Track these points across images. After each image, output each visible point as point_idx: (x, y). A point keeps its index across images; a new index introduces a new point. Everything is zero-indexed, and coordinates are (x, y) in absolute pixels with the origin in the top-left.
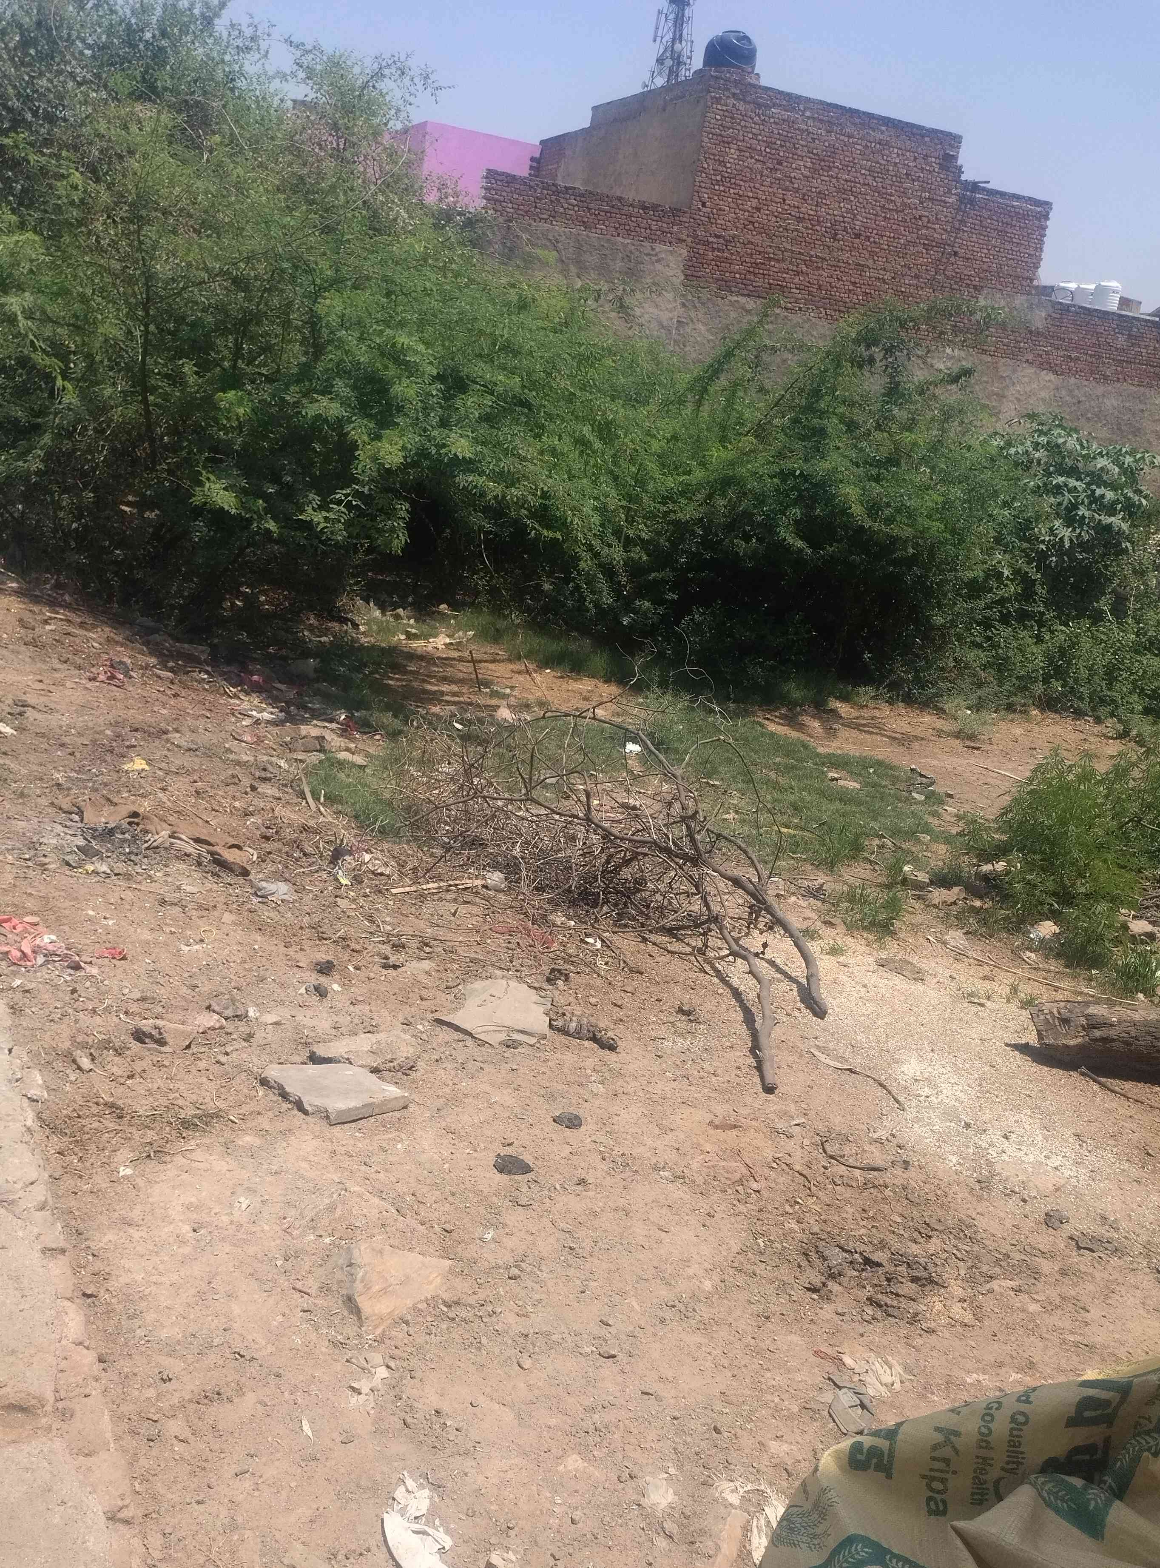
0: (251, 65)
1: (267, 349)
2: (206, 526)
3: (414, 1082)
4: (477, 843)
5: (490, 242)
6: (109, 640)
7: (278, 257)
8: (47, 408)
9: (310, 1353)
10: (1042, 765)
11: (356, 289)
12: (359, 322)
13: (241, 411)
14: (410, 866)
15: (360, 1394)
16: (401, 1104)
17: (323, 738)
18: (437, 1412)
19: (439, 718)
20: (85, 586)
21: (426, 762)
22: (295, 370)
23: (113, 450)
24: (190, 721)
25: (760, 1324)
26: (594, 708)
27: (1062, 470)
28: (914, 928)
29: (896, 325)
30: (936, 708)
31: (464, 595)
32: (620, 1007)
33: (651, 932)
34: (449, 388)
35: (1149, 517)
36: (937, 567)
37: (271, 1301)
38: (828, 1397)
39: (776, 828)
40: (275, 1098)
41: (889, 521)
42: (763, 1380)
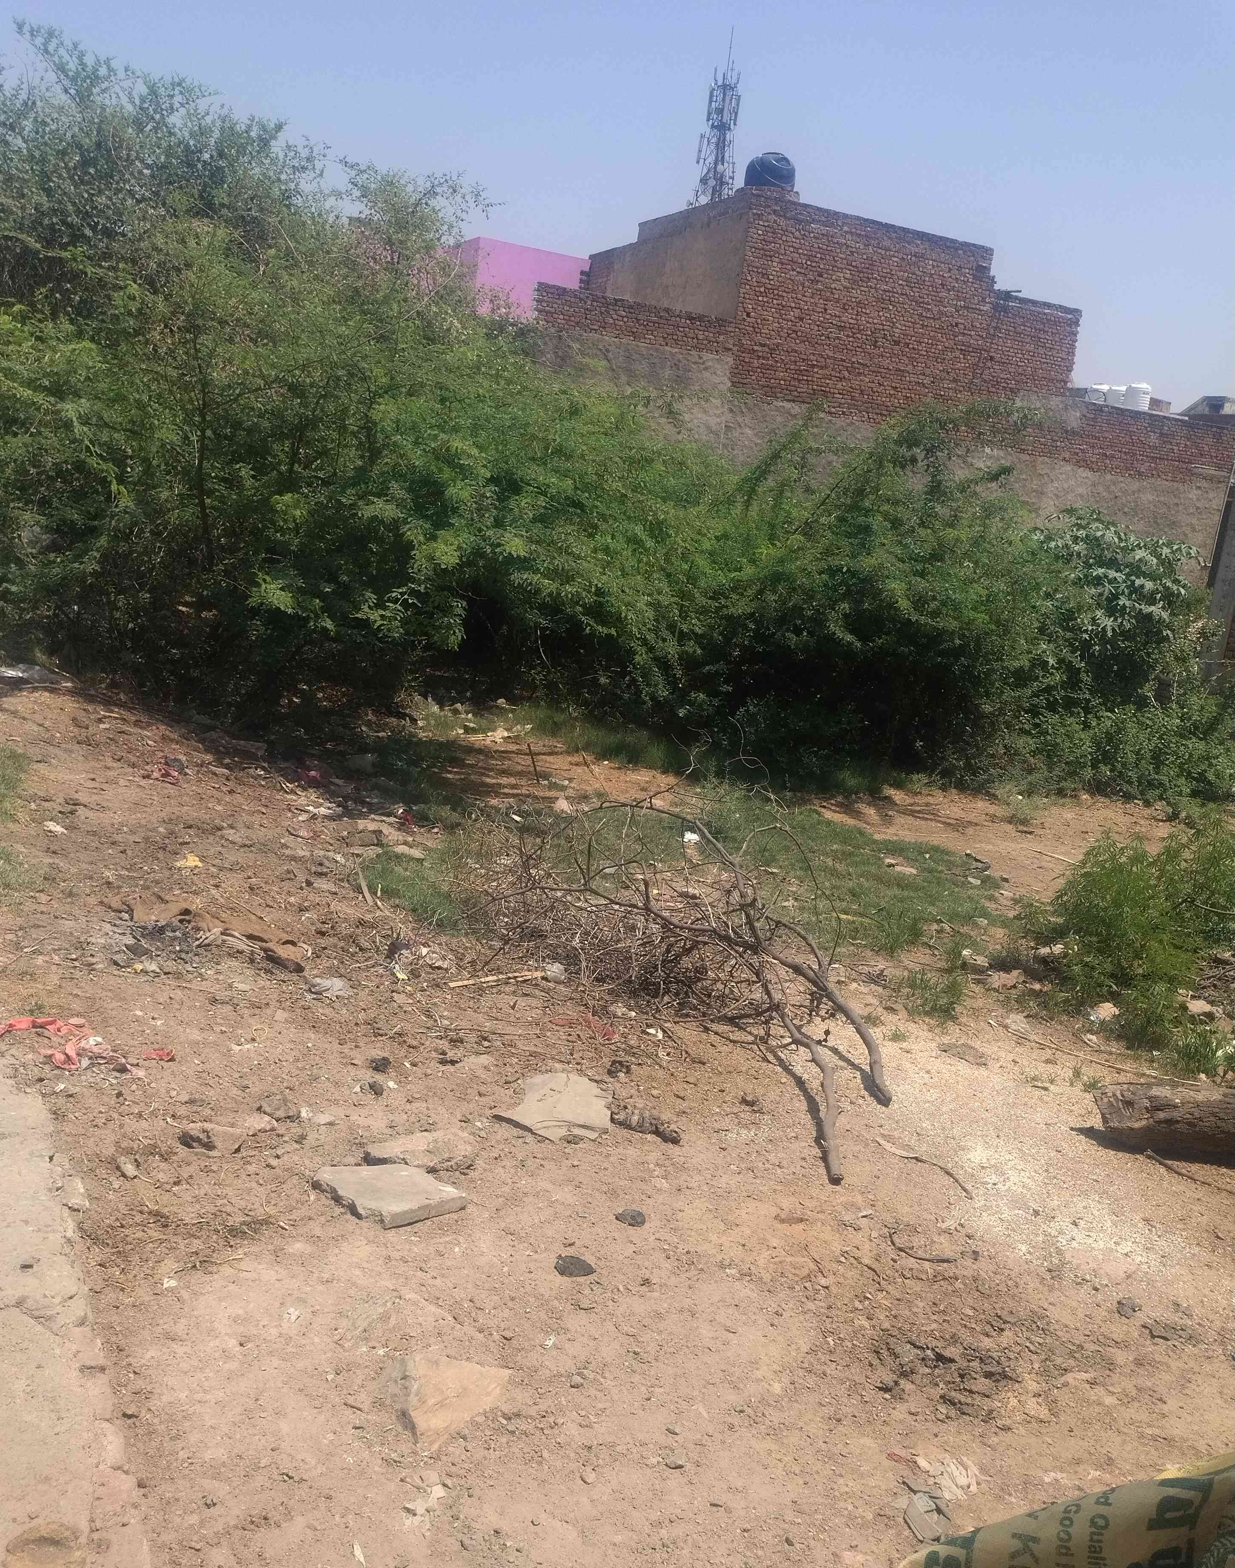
0: (306, 184)
1: (323, 453)
2: (263, 625)
3: (472, 1181)
4: (537, 934)
5: (542, 353)
6: (164, 738)
7: (334, 365)
8: (103, 510)
9: (362, 1473)
10: (1094, 848)
11: (411, 396)
12: (414, 427)
13: (298, 513)
14: (468, 958)
15: (415, 1515)
16: (459, 1204)
17: (381, 832)
18: (496, 1532)
19: (497, 810)
20: (141, 685)
21: (485, 855)
22: (351, 474)
23: (170, 552)
24: (246, 817)
25: (832, 1427)
26: (651, 798)
27: (1101, 563)
28: (975, 1013)
29: (937, 426)
30: (988, 794)
31: (522, 689)
32: (683, 1099)
33: (712, 1021)
34: (503, 490)
35: (1188, 606)
36: (984, 657)
37: (322, 1418)
38: (902, 1502)
39: (834, 915)
40: (328, 1202)
41: (935, 614)
42: (836, 1487)
